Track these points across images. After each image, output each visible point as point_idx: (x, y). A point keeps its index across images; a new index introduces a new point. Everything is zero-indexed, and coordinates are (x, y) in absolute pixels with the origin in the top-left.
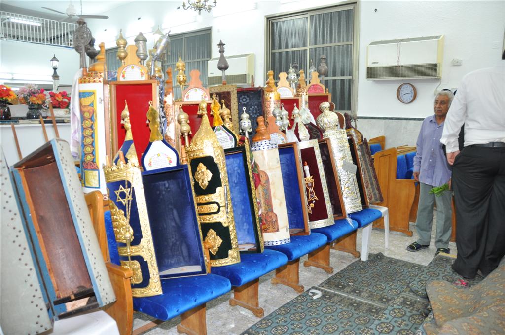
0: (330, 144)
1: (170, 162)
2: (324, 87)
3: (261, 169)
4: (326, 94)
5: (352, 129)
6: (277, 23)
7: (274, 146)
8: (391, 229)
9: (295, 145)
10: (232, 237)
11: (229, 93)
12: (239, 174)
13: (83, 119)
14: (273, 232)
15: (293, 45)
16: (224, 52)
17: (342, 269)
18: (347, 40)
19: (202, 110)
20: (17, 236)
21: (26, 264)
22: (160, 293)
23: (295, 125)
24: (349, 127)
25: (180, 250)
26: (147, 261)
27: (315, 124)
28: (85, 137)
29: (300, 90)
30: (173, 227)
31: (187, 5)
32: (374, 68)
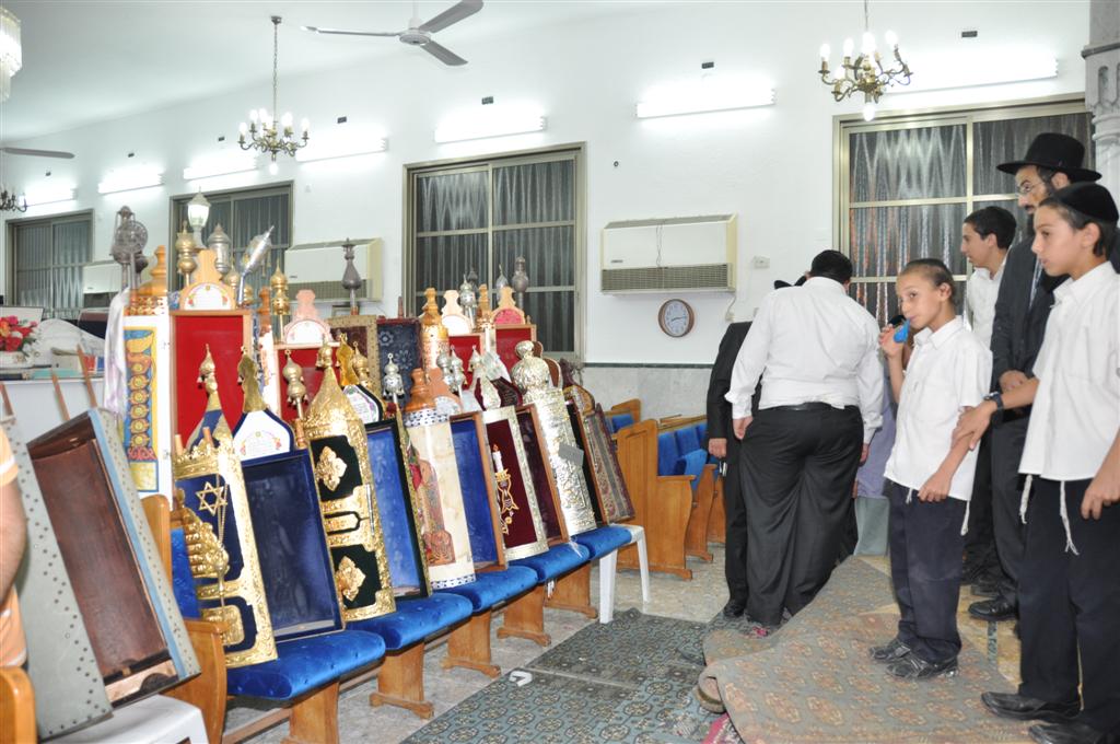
0: (537, 415)
1: (279, 445)
2: (522, 314)
3: (422, 457)
4: (527, 327)
5: (574, 388)
6: (427, 179)
7: (443, 418)
8: (652, 570)
9: (477, 416)
10: (381, 569)
11: (363, 330)
12: (384, 467)
13: (131, 374)
14: (445, 563)
15: (459, 222)
16: (353, 258)
17: (566, 639)
18: (565, 218)
19: (325, 360)
20: (50, 564)
21: (67, 609)
22: (274, 656)
23: (475, 382)
24: (568, 384)
25: (291, 596)
26: (251, 606)
27: (509, 380)
28: (132, 405)
29: (481, 320)
30: (280, 557)
31: (249, 141)
32: (615, 271)
